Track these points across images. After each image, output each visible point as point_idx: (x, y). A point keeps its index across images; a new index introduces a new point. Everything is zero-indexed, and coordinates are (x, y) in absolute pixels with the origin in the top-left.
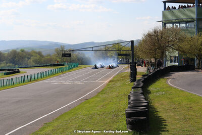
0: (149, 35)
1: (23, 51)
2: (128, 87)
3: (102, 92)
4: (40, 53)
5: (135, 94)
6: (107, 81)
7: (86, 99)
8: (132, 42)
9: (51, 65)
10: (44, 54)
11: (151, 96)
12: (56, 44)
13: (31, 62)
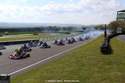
0: (112, 23)
1: (72, 27)
2: (103, 39)
3: (95, 40)
4: (77, 28)
5: (105, 42)
6: (97, 37)
7: (90, 42)
8: (106, 25)
9: (80, 32)
10: (78, 28)
11: (110, 42)
12: (82, 25)
13: (74, 30)
